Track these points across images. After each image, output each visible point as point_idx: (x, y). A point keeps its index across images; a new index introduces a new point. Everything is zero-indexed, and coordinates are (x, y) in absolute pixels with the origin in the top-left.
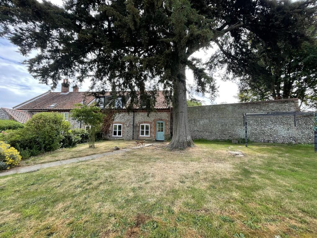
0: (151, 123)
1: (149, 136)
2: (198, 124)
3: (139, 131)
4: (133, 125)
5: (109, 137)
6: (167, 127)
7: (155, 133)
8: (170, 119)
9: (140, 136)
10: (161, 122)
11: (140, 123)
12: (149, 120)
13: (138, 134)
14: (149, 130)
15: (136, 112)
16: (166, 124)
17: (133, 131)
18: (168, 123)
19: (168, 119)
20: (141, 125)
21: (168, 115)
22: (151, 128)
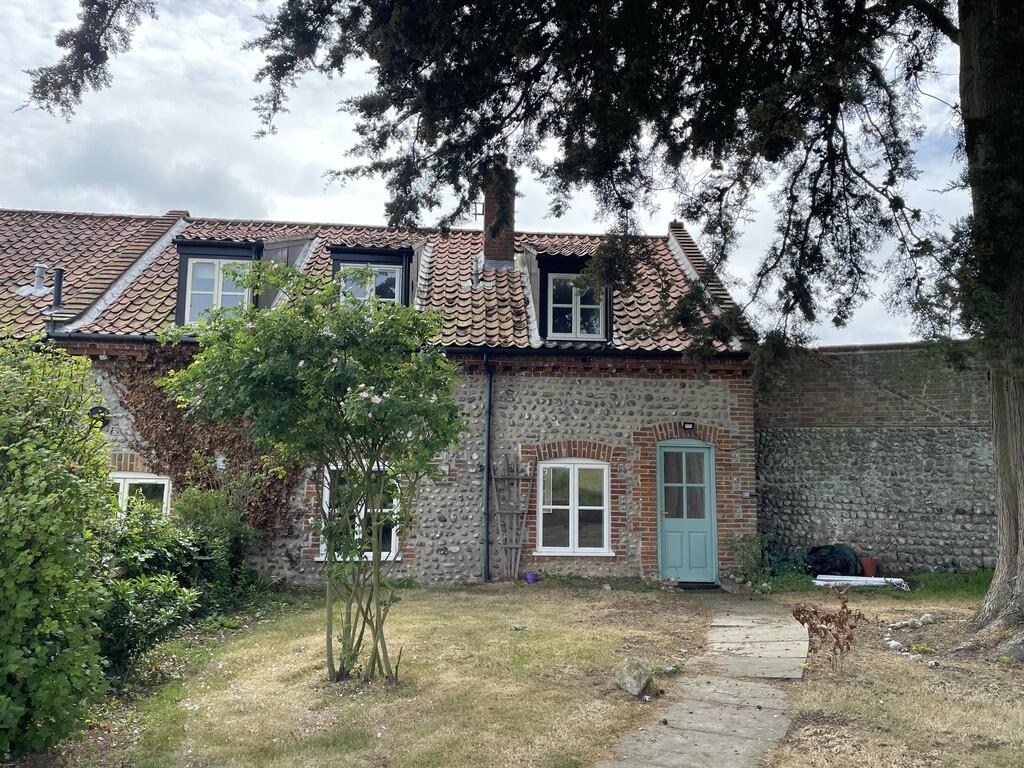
0: (616, 456)
1: (606, 550)
2: (963, 464)
3: (532, 513)
4: (488, 470)
5: (293, 562)
6: (737, 486)
7: (648, 530)
8: (749, 428)
9: (542, 550)
10: (685, 445)
11: (536, 455)
12: (603, 431)
13: (525, 535)
14: (606, 507)
15: (507, 369)
16: (724, 466)
17: (488, 516)
18: (736, 457)
19: (739, 428)
20: (543, 466)
21: (734, 400)
22: (618, 489)
